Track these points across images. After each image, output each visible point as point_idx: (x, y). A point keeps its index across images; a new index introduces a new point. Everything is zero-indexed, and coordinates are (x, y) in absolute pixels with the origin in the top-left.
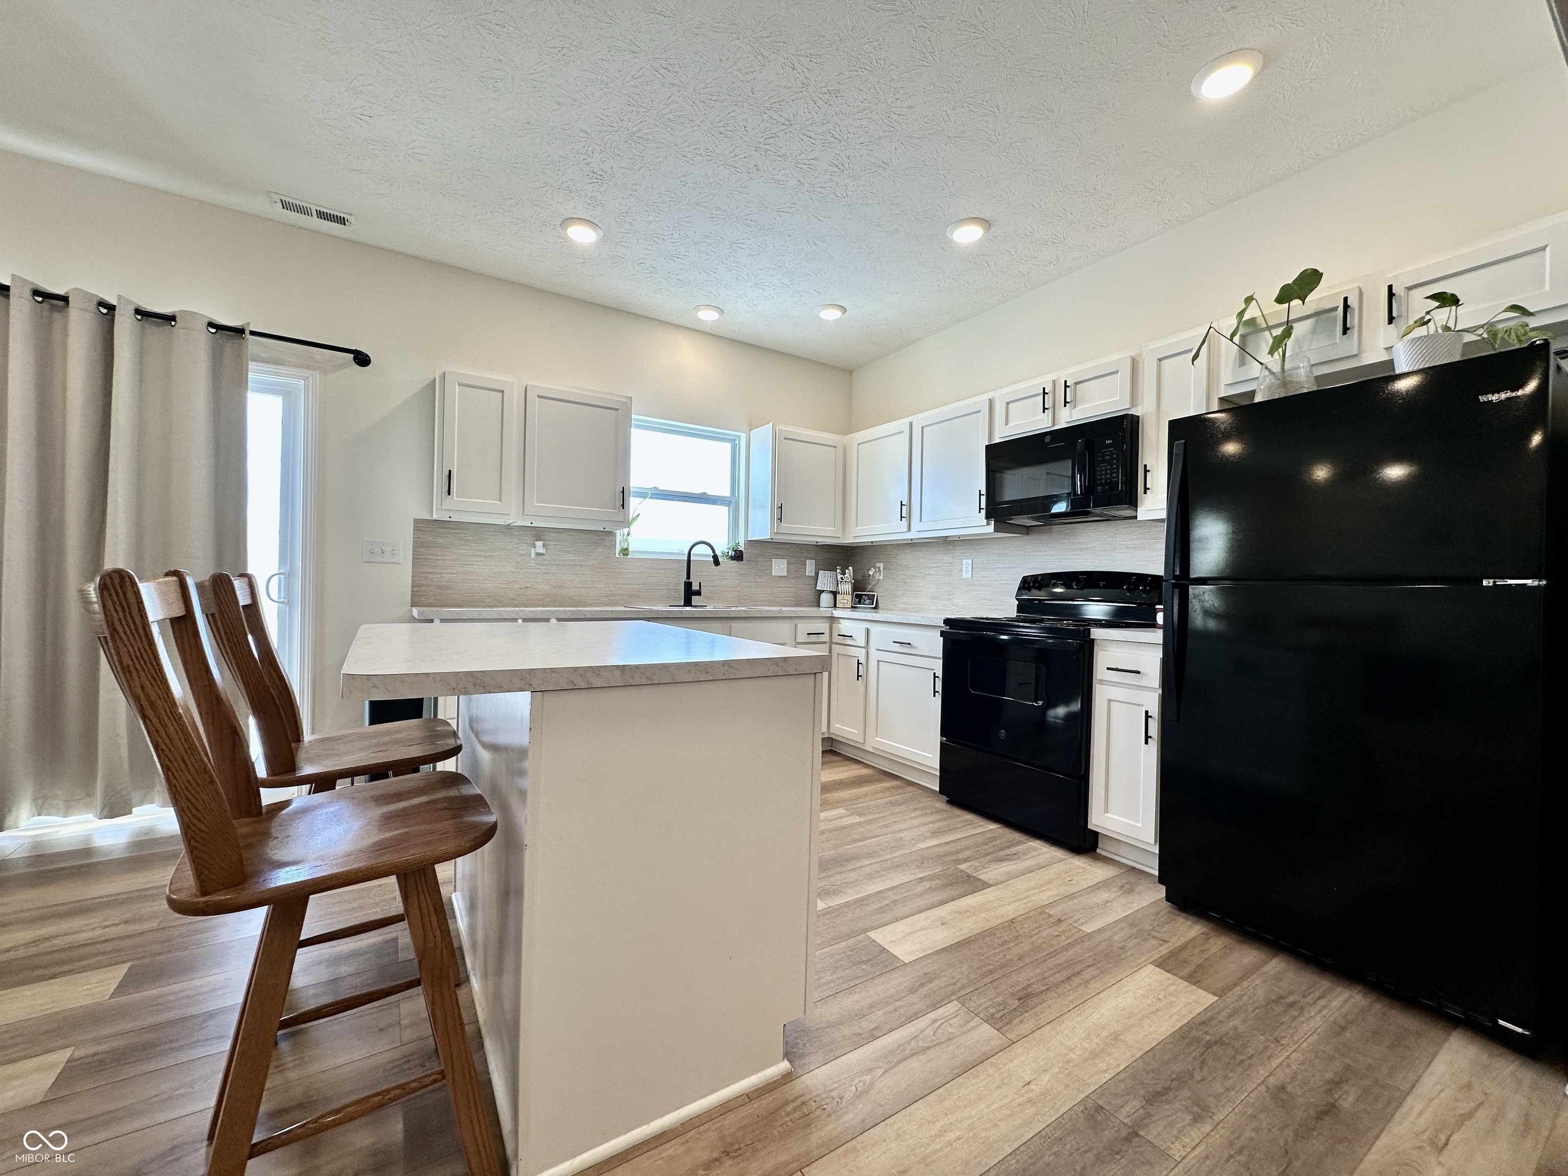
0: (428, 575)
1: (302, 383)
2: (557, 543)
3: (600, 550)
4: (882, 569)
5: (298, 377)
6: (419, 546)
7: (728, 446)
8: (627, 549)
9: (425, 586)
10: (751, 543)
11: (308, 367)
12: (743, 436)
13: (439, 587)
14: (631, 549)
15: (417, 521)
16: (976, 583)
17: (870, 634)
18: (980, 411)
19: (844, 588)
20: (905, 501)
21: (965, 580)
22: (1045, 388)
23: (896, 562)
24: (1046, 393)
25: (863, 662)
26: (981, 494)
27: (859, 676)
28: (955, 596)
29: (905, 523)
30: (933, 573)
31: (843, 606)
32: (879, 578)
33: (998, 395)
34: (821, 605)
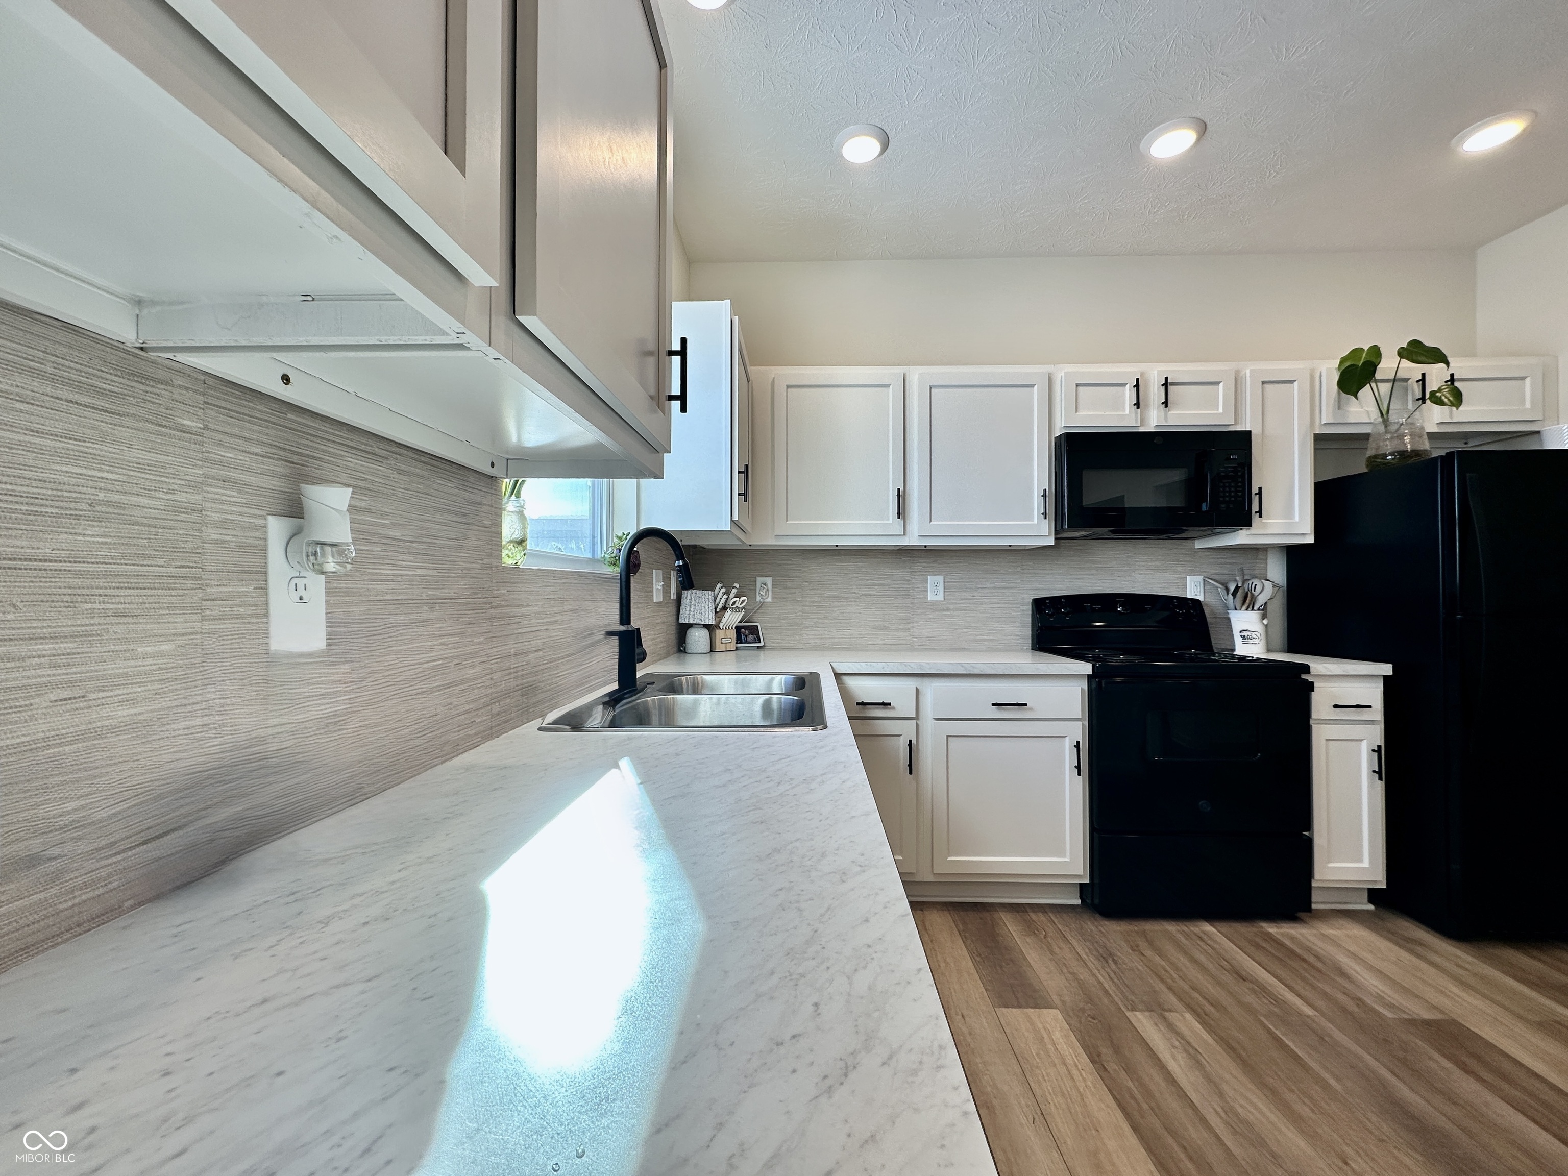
4: (769, 586)
16: (951, 607)
17: (921, 697)
18: (1032, 386)
19: (732, 619)
20: (902, 489)
21: (933, 603)
22: (1138, 380)
23: (799, 577)
24: (1137, 386)
25: (914, 742)
26: (1045, 496)
27: (910, 765)
28: (915, 625)
29: (901, 521)
30: (874, 592)
31: (726, 648)
32: (766, 601)
33: (1061, 372)
34: (690, 650)
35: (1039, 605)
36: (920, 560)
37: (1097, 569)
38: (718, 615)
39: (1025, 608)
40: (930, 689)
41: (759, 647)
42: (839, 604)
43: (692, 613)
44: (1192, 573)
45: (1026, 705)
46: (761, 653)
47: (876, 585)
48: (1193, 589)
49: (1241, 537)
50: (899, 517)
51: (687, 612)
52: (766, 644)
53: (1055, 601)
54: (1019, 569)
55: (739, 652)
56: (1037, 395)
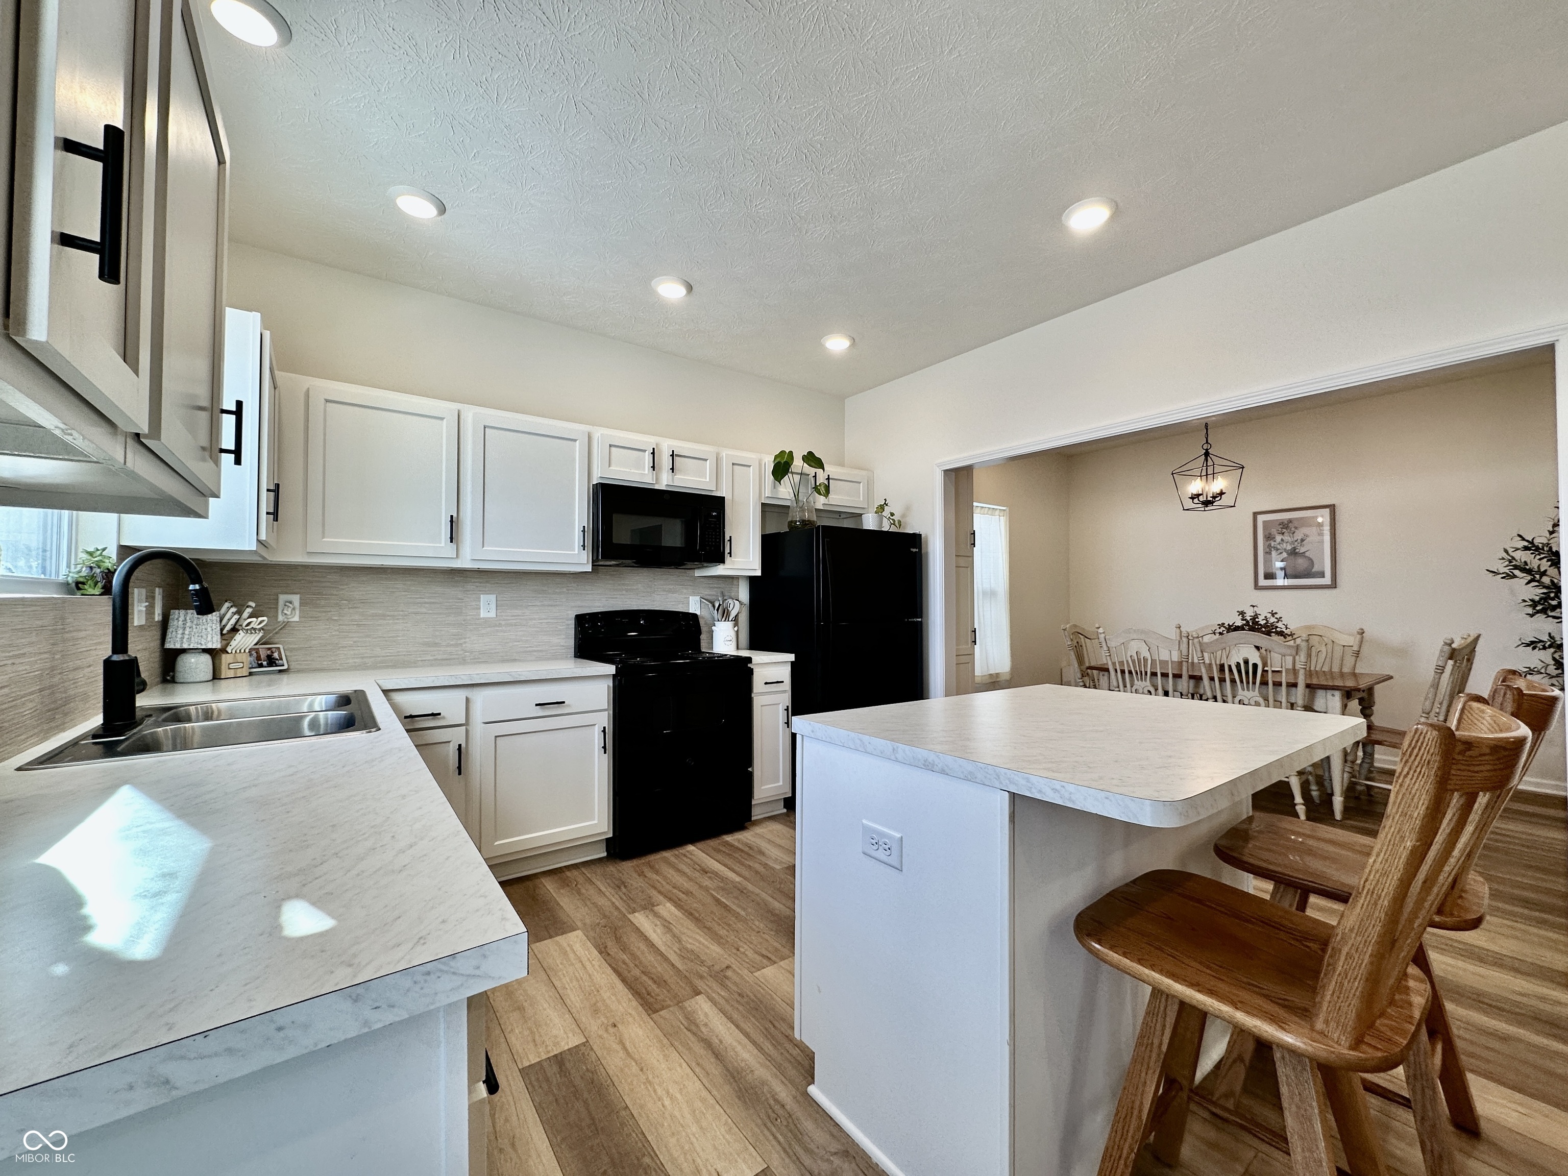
4: (296, 604)
16: (503, 623)
17: (471, 705)
18: (575, 440)
19: (244, 641)
20: (455, 515)
21: (486, 620)
22: (654, 449)
23: (336, 595)
24: (653, 453)
25: (463, 746)
26: (584, 531)
27: (459, 768)
28: (467, 640)
29: (454, 545)
30: (424, 610)
31: (236, 673)
32: (290, 620)
33: (599, 433)
34: (180, 677)
35: (580, 619)
36: (473, 580)
37: (627, 590)
38: (225, 637)
39: (570, 622)
40: (480, 697)
41: (280, 671)
42: (385, 622)
43: (186, 637)
44: (694, 594)
45: (564, 702)
46: (285, 677)
47: (426, 603)
48: (694, 606)
49: (719, 570)
50: (451, 542)
51: (179, 636)
52: (291, 667)
53: (594, 616)
54: (565, 590)
55: (253, 677)
56: (578, 448)
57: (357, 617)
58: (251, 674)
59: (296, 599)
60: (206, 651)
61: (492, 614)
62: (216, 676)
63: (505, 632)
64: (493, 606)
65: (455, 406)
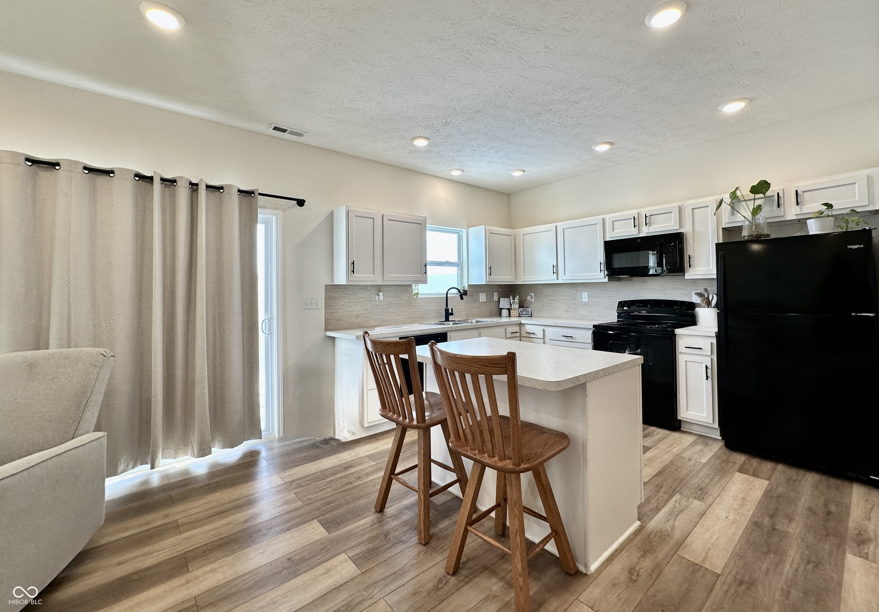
0: (332, 314)
1: (274, 218)
2: (387, 292)
3: (406, 294)
4: (533, 296)
5: (273, 214)
6: (328, 298)
7: (455, 236)
8: (418, 293)
9: (331, 319)
10: (470, 286)
11: (276, 209)
12: (465, 231)
13: (337, 320)
14: (419, 293)
15: (326, 286)
16: (590, 303)
18: (597, 224)
22: (634, 216)
23: (542, 293)
24: (635, 219)
26: (601, 264)
28: (577, 310)
29: (555, 275)
30: (564, 298)
31: (514, 315)
32: (532, 301)
33: (608, 217)
34: (502, 316)
36: (580, 287)
38: (511, 305)
39: (615, 305)
40: (548, 330)
41: (529, 316)
44: (694, 290)
47: (566, 295)
48: (695, 298)
51: (502, 305)
52: (532, 315)
53: (626, 302)
56: (600, 227)
57: (547, 300)
58: (519, 316)
59: (533, 294)
60: (507, 309)
61: (587, 300)
62: (510, 316)
63: (591, 307)
64: (587, 297)
65: (555, 224)
